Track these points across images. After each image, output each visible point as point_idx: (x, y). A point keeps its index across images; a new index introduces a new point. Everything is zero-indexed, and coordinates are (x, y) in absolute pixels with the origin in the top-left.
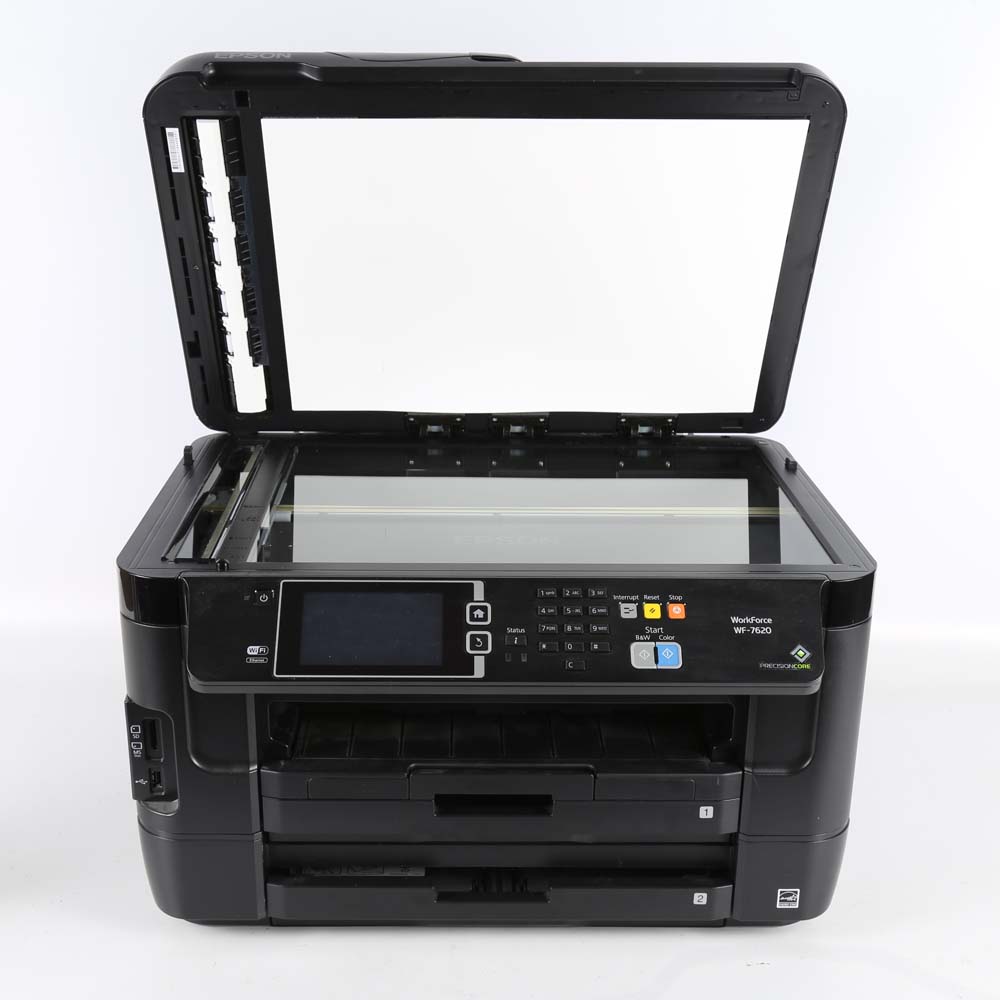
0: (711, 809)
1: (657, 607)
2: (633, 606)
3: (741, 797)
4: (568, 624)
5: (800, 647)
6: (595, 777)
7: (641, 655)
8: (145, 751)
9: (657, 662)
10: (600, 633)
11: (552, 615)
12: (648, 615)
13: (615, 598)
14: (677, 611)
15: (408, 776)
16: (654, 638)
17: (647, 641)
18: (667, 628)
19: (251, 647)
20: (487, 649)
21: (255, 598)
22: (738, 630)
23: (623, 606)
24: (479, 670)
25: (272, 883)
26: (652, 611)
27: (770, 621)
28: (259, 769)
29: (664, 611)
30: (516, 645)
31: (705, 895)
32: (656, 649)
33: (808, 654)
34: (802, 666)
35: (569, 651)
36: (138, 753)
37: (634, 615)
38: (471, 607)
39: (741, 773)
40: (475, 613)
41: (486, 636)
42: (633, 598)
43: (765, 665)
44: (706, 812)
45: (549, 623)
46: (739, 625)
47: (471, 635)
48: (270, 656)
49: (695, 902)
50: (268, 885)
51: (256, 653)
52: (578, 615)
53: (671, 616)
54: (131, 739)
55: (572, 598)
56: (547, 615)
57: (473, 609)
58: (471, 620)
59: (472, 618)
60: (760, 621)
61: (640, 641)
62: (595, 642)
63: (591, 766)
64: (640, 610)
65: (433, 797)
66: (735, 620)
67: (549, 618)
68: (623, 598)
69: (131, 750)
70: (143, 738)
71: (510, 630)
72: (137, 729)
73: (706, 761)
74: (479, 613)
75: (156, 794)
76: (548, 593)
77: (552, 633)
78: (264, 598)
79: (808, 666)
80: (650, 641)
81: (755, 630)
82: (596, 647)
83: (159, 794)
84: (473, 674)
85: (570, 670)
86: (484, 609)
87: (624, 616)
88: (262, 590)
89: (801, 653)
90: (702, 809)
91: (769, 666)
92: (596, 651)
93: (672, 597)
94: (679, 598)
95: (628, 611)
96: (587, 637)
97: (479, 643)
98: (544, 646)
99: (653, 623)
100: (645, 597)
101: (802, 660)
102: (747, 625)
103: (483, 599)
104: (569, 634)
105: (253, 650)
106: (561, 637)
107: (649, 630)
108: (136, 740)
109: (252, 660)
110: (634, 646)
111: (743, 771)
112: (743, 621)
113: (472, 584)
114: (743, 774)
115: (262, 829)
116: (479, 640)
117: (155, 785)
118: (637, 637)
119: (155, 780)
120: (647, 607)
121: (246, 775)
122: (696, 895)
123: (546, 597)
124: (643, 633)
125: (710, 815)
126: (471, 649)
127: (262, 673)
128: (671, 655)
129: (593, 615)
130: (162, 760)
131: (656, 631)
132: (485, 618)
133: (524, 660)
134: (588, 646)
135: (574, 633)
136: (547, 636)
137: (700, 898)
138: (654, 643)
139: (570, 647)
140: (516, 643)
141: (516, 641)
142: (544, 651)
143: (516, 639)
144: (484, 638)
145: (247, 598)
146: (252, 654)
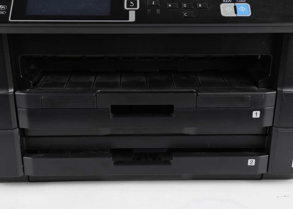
0: (259, 113)
3: (275, 107)
6: (197, 95)
7: (227, 10)
9: (236, 13)
15: (96, 95)
16: (234, 1)
17: (230, 2)
20: (136, 7)
24: (132, 17)
25: (25, 156)
28: (14, 92)
30: (153, 5)
31: (254, 160)
32: (235, 7)
35: (184, 8)
39: (276, 92)
44: (256, 114)
49: (249, 164)
50: (24, 158)
61: (225, 3)
62: (200, 3)
63: (194, 90)
65: (110, 107)
73: (256, 88)
80: (232, 2)
82: (200, 5)
84: (128, 19)
85: (185, 17)
90: (254, 112)
92: (200, 8)
97: (132, 5)
98: (170, 5)
106: (180, 1)
110: (222, 6)
114: (277, 92)
115: (18, 127)
116: (132, 3)
121: (7, 95)
122: (249, 160)
125: (258, 116)
126: (127, 7)
127: (1, 19)
128: (244, 10)
133: (158, 12)
134: (196, 6)
137: (251, 162)
138: (234, 4)
139: (185, 6)
140: (153, 4)
141: (153, 3)
142: (170, 8)
143: (154, 2)
144: (135, 2)
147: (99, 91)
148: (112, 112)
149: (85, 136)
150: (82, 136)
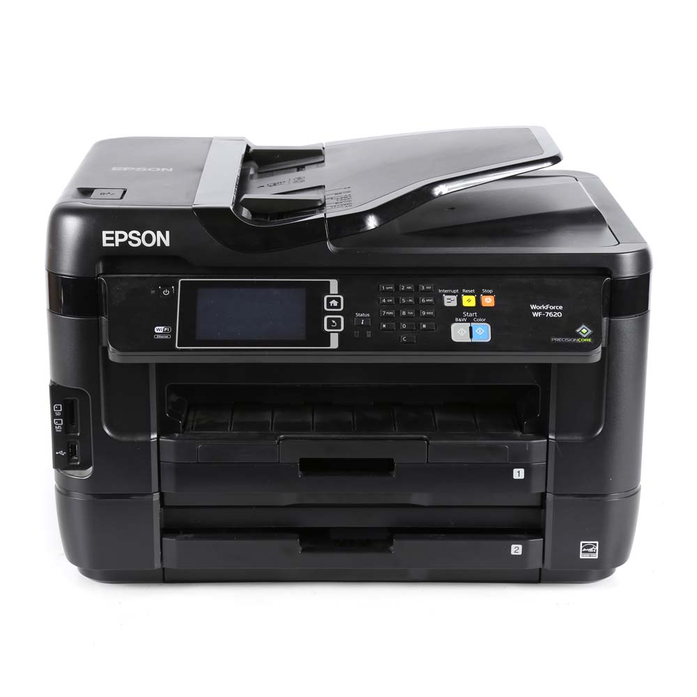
0: (522, 471)
1: (473, 298)
2: (454, 298)
3: (547, 462)
4: (403, 310)
5: (584, 326)
6: (428, 444)
7: (459, 332)
8: (65, 427)
9: (471, 337)
10: (427, 316)
11: (390, 303)
12: (465, 304)
13: (440, 291)
14: (488, 301)
15: (278, 443)
16: (470, 320)
17: (464, 322)
18: (480, 312)
19: (158, 327)
20: (340, 328)
21: (159, 292)
22: (535, 314)
23: (446, 297)
24: (334, 342)
25: (165, 537)
26: (469, 301)
27: (561, 308)
28: (158, 438)
29: (478, 301)
30: (363, 325)
31: (520, 546)
32: (471, 328)
33: (590, 331)
34: (585, 340)
35: (404, 330)
36: (59, 429)
37: (454, 304)
38: (328, 298)
39: (546, 440)
40: (331, 303)
41: (340, 319)
42: (454, 292)
43: (555, 339)
44: (519, 474)
45: (387, 310)
46: (536, 311)
47: (328, 319)
48: (173, 333)
49: (513, 553)
50: (164, 539)
51: (161, 332)
52: (411, 304)
53: (484, 305)
54: (54, 416)
55: (407, 291)
56: (387, 304)
57: (329, 300)
58: (328, 308)
59: (329, 306)
60: (554, 308)
61: (458, 322)
62: (424, 322)
63: (425, 437)
64: (460, 300)
65: (298, 461)
66: (533, 307)
67: (388, 307)
68: (446, 291)
69: (53, 426)
70: (64, 415)
71: (358, 315)
72: (59, 408)
73: (519, 434)
74: (335, 303)
75: (71, 464)
76: (387, 288)
77: (390, 317)
78: (166, 292)
79: (589, 340)
80: (467, 322)
81: (550, 314)
82: (424, 326)
83: (75, 464)
84: (329, 346)
85: (403, 342)
86: (338, 300)
87: (446, 304)
88: (165, 287)
89: (584, 331)
90: (515, 471)
91: (559, 340)
92: (424, 329)
93: (485, 291)
94: (490, 291)
95: (450, 301)
96: (418, 319)
97: (334, 324)
98: (384, 326)
99: (469, 309)
100: (464, 290)
101: (585, 336)
102: (543, 311)
103: (337, 293)
104: (404, 317)
105: (159, 329)
106: (398, 319)
107: (466, 314)
108: (58, 417)
109: (159, 337)
110: (454, 326)
111: (548, 439)
112: (540, 308)
113: (329, 282)
114: (548, 442)
115: (159, 491)
116: (334, 322)
117: (71, 457)
118: (457, 319)
119: (71, 452)
120: (465, 298)
121: (148, 443)
122: (513, 546)
123: (386, 291)
124: (461, 316)
125: (522, 476)
126: (328, 328)
127: (167, 345)
128: (483, 332)
129: (422, 304)
130: (78, 434)
131: (471, 315)
132: (339, 306)
133: (369, 336)
134: (418, 326)
135: (407, 316)
136: (387, 318)
137: (516, 549)
138: (469, 324)
139: (404, 326)
140: (362, 323)
142: (384, 329)
143: (363, 321)
144: (338, 320)
145: (153, 292)
146: (158, 332)
147: (282, 436)
148: (302, 469)
149: (257, 507)
150: (251, 507)
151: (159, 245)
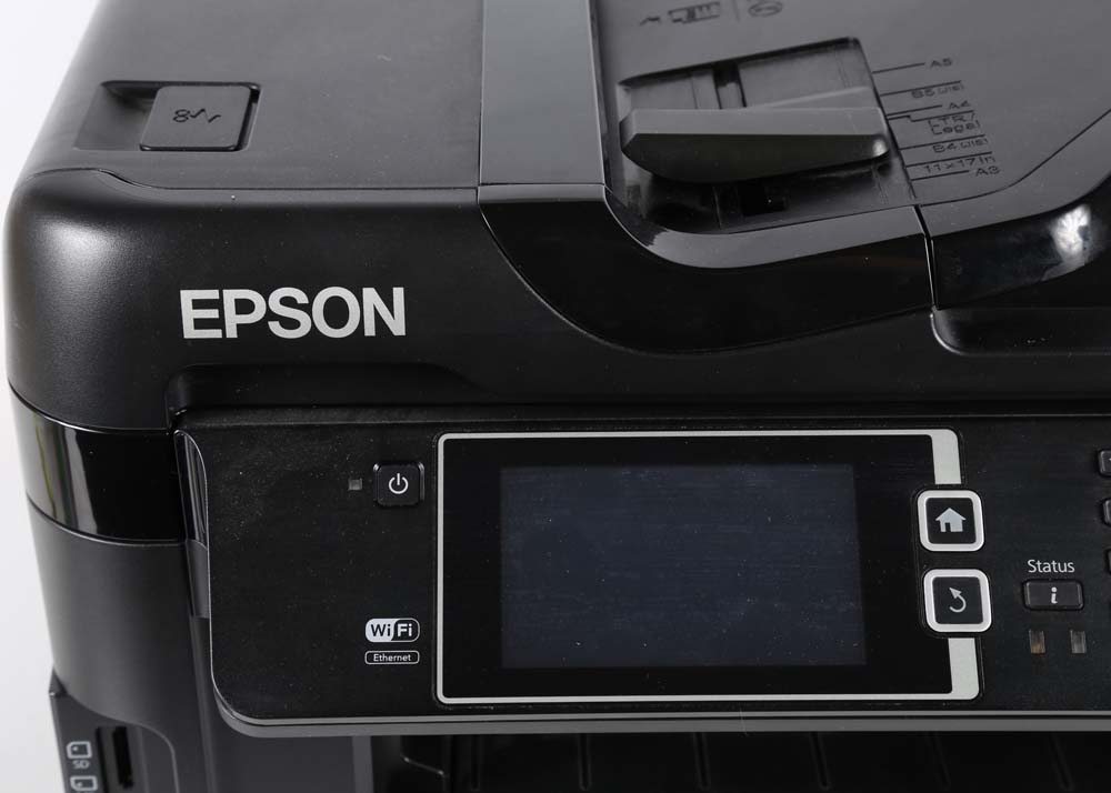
19: (374, 622)
20: (978, 619)
21: (374, 484)
24: (965, 680)
30: (1055, 609)
38: (931, 502)
40: (943, 518)
41: (975, 582)
47: (938, 582)
48: (426, 645)
51: (387, 639)
54: (69, 769)
57: (936, 507)
58: (932, 539)
59: (936, 535)
70: (99, 765)
71: (1036, 567)
72: (82, 750)
74: (952, 519)
78: (398, 485)
84: (948, 689)
86: (964, 507)
88: (393, 462)
97: (958, 604)
103: (957, 480)
105: (381, 629)
108: (82, 772)
109: (379, 658)
113: (928, 439)
116: (956, 593)
126: (940, 620)
127: (408, 691)
132: (967, 535)
133: (1078, 647)
140: (1054, 601)
141: (1054, 596)
143: (1054, 589)
144: (971, 587)
145: (356, 486)
146: (378, 639)
151: (370, 330)
